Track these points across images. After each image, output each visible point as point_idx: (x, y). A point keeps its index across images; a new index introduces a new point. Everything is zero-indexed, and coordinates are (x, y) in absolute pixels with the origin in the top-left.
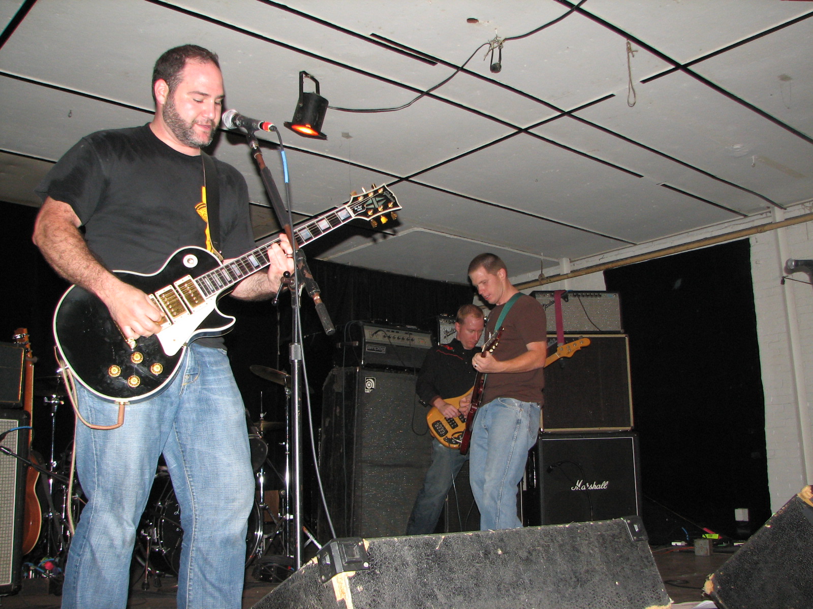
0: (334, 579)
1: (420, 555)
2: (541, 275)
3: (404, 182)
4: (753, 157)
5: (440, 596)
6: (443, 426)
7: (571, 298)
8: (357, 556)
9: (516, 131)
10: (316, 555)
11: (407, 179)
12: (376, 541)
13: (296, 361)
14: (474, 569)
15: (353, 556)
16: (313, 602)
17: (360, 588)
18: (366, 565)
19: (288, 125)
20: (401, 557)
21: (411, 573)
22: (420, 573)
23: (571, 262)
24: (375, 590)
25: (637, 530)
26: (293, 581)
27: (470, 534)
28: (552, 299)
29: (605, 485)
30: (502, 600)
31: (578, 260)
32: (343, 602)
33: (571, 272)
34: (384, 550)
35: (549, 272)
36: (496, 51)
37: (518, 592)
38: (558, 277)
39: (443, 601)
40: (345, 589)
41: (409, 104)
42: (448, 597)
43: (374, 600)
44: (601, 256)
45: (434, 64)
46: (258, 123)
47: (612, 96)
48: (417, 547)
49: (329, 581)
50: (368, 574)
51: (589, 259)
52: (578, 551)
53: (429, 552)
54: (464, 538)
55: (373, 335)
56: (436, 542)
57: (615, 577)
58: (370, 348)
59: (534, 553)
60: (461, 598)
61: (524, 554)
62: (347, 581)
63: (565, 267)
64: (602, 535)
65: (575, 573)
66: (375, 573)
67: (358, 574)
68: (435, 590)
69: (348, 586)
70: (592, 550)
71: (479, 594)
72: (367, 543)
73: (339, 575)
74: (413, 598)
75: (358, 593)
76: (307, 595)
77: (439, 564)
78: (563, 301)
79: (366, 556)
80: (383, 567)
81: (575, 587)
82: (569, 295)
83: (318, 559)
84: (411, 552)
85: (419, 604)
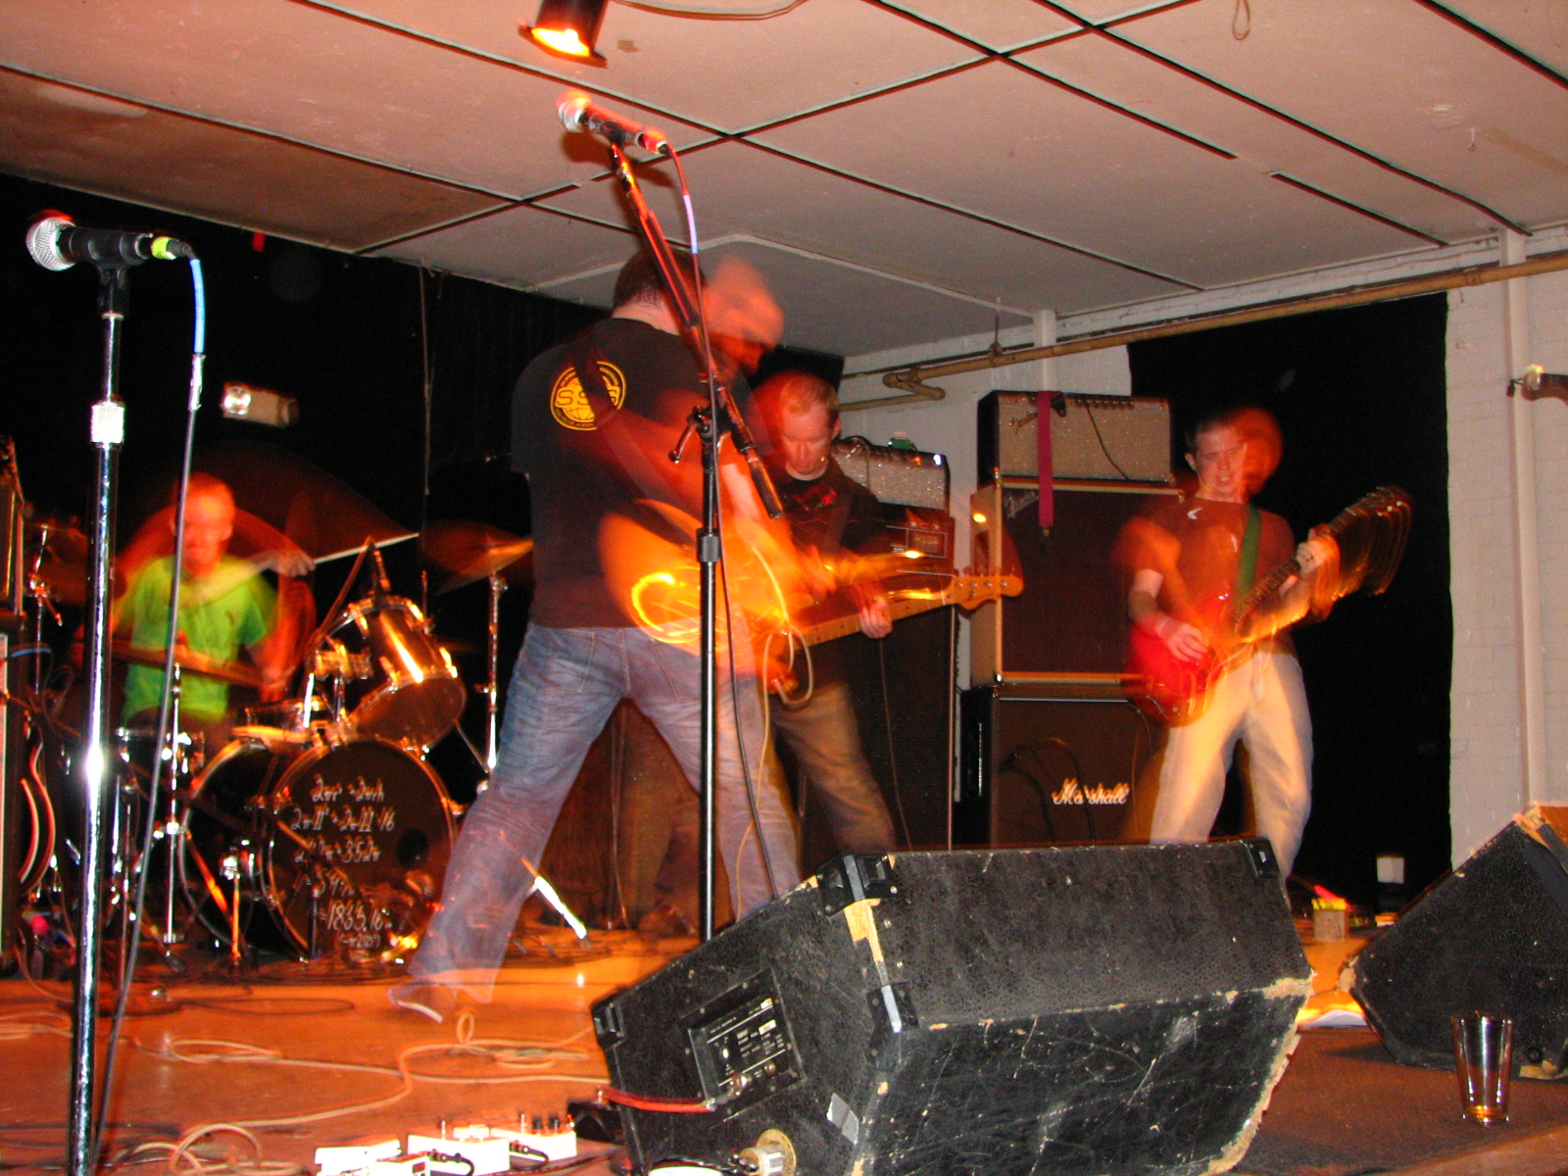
0: (848, 911)
1: (963, 879)
2: (995, 346)
3: (733, 145)
4: (1473, 130)
5: (991, 941)
7: (1071, 409)
8: (882, 876)
9: (984, 56)
10: (816, 874)
11: (739, 137)
12: (903, 855)
13: (710, 564)
14: (1033, 905)
15: (876, 876)
17: (887, 923)
18: (894, 890)
19: (526, 32)
20: (937, 880)
21: (951, 904)
22: (965, 905)
23: (1059, 318)
24: (907, 928)
25: (1264, 860)
26: (767, 916)
27: (1028, 852)
28: (1032, 410)
29: (1120, 794)
30: (1075, 953)
31: (1072, 316)
32: (865, 942)
33: (1059, 340)
34: (915, 870)
35: (1010, 337)
37: (1096, 942)
38: (1027, 352)
39: (996, 948)
40: (867, 924)
41: (788, 10)
42: (1002, 944)
43: (907, 942)
44: (1123, 311)
46: (634, 135)
48: (958, 867)
49: (838, 914)
50: (897, 903)
51: (1096, 316)
52: (1177, 886)
53: (973, 875)
54: (1019, 858)
56: (982, 860)
57: (1231, 930)
59: (1116, 886)
60: (1019, 946)
61: (1101, 886)
62: (870, 912)
63: (1046, 332)
64: (1212, 865)
65: (1174, 920)
66: (906, 903)
67: (882, 903)
68: (985, 931)
69: (872, 919)
70: (1199, 886)
71: (1043, 942)
73: (856, 905)
74: (957, 941)
75: (886, 930)
76: (793, 936)
77: (988, 894)
78: (1054, 415)
79: (893, 876)
80: (915, 894)
81: (1175, 941)
82: (1068, 401)
83: (819, 881)
84: (951, 875)
85: (965, 952)
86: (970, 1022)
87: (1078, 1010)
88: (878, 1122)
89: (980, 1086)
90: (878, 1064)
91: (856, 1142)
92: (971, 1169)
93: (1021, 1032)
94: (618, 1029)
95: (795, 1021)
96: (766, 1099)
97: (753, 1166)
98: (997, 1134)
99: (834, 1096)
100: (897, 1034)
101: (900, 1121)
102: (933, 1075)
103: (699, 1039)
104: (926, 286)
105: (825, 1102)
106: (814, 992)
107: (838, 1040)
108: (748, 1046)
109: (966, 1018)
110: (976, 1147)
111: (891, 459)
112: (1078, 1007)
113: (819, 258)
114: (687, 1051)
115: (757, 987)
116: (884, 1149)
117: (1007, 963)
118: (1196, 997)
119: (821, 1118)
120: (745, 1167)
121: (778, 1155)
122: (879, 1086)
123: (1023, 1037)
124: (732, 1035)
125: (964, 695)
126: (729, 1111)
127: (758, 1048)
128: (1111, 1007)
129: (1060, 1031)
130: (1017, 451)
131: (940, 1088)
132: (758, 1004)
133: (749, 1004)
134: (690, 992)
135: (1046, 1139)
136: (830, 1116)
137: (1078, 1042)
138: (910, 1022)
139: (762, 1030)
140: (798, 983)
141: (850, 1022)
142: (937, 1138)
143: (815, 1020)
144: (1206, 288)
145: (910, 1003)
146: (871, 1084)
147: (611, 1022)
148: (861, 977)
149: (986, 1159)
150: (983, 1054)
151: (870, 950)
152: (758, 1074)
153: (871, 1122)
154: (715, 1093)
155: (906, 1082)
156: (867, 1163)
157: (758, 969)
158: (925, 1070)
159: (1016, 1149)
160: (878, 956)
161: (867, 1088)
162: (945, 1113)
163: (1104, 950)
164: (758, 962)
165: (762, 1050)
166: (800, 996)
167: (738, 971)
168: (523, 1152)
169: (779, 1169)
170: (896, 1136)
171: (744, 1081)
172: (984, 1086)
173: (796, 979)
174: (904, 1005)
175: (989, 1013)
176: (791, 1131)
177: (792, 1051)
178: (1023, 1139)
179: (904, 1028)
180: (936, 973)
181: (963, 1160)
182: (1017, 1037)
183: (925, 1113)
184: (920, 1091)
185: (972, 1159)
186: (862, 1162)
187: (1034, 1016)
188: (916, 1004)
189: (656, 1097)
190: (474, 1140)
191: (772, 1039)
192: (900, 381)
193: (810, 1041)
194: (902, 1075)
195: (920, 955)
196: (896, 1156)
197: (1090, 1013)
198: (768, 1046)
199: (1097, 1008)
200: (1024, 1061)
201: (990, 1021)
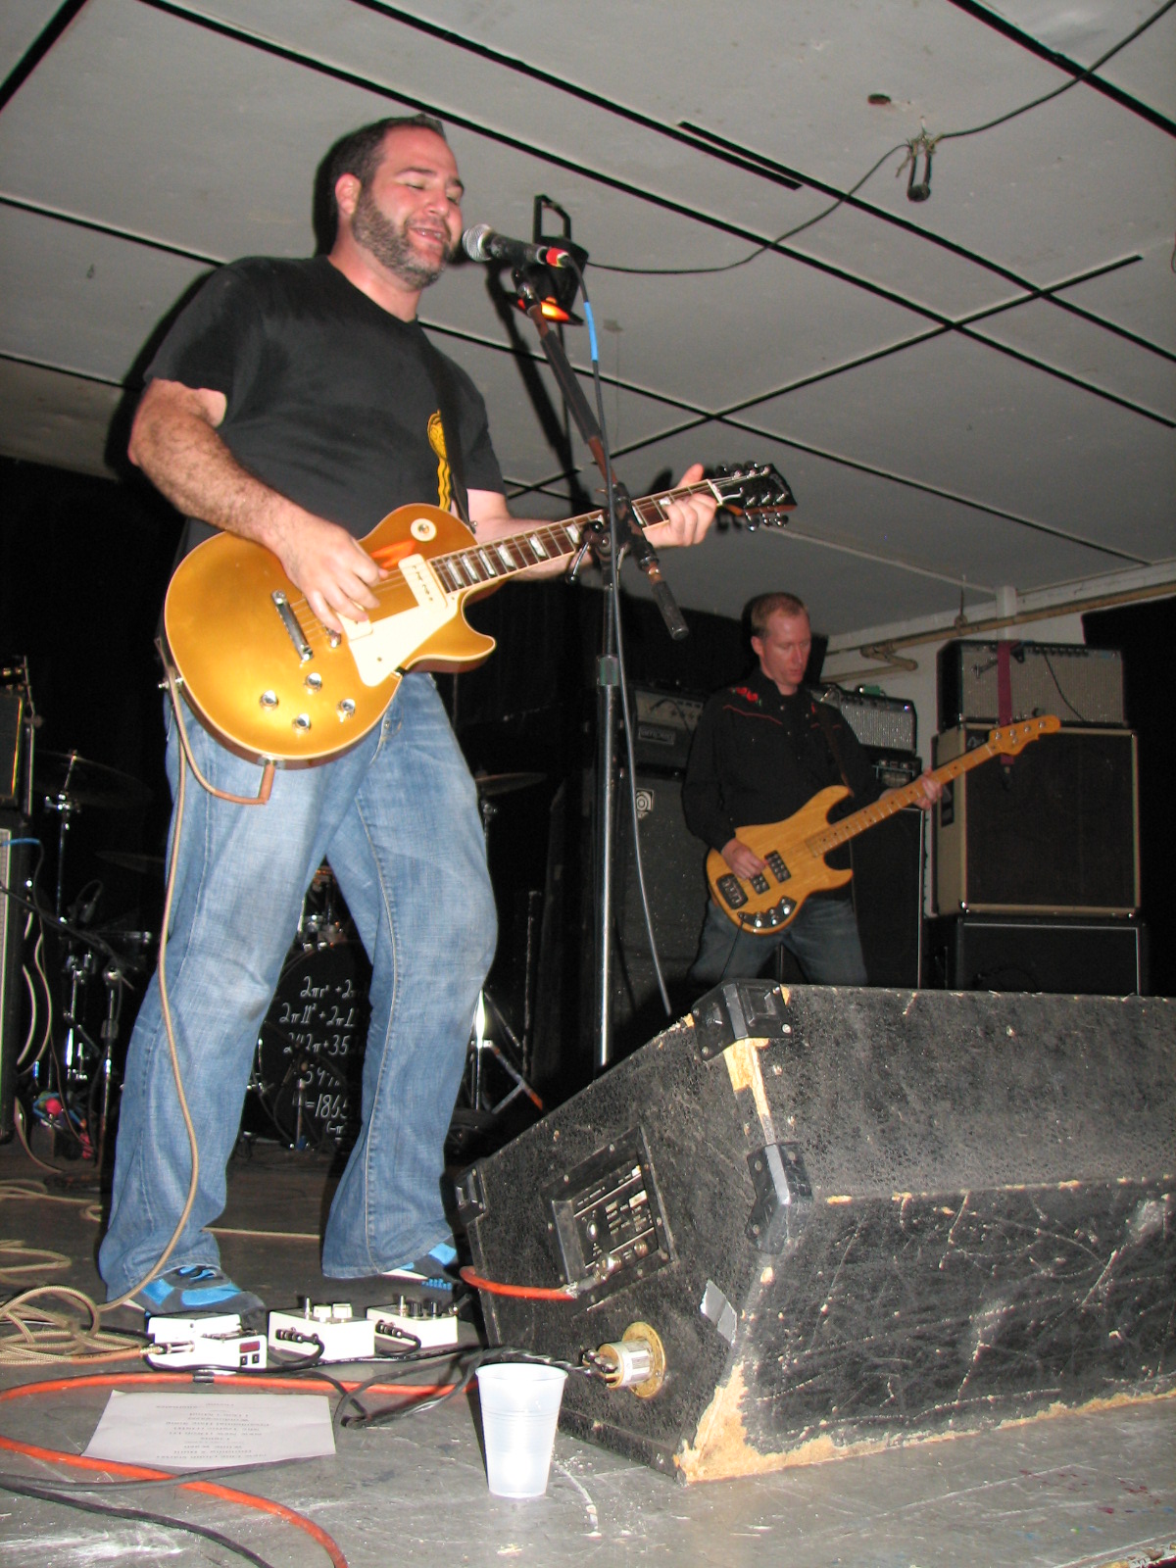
0: (728, 1052)
1: (877, 1021)
2: (961, 618)
3: (715, 425)
5: (912, 1097)
7: (1029, 657)
8: (772, 1012)
9: (939, 326)
10: (690, 1012)
11: (719, 417)
12: (802, 989)
13: (609, 688)
14: (967, 1057)
15: (765, 1011)
16: (679, 1098)
17: (777, 1070)
18: (787, 1029)
20: (844, 1021)
21: (861, 1051)
22: (878, 1053)
23: (1019, 595)
24: (802, 1076)
26: (638, 1064)
27: (960, 995)
28: (993, 657)
30: (1017, 1117)
31: (1032, 592)
32: (747, 1092)
34: (815, 1007)
35: (975, 613)
36: (922, 161)
37: (1043, 1105)
38: (991, 625)
39: (918, 1107)
40: (750, 1068)
42: (925, 1101)
43: (801, 1093)
44: (1078, 586)
45: (794, 186)
47: (1137, 259)
48: (871, 1007)
49: (716, 1057)
50: (791, 1045)
51: (1054, 591)
52: (1143, 1046)
53: (890, 1017)
54: (950, 1002)
55: (652, 709)
56: (902, 1001)
58: (647, 733)
59: (1068, 1040)
60: (947, 1105)
61: (1050, 1039)
62: (755, 1055)
65: (1138, 1084)
66: (802, 1046)
67: (772, 1045)
68: (904, 1086)
69: (756, 1063)
70: (1168, 1046)
71: (977, 1102)
72: (786, 992)
73: (738, 1045)
74: (867, 1095)
75: (775, 1077)
76: (666, 1087)
77: (908, 1041)
78: (1013, 661)
79: (787, 1013)
80: (815, 1036)
81: (1139, 1109)
82: (1026, 650)
83: (695, 1019)
84: (862, 1015)
85: (876, 1107)
86: (880, 1196)
87: (1020, 1187)
88: (762, 1318)
89: (895, 1277)
90: (760, 1243)
91: (733, 1342)
92: (885, 1378)
93: (947, 1211)
94: (480, 1200)
95: (666, 1190)
96: (633, 1285)
97: (610, 1366)
98: (920, 1337)
99: (710, 1283)
100: (784, 1207)
101: (792, 1317)
102: (833, 1261)
103: (564, 1212)
104: (898, 564)
105: (699, 1291)
106: (688, 1156)
107: (715, 1214)
108: (617, 1222)
109: (878, 1191)
110: (891, 1352)
112: (1020, 1182)
114: (550, 1226)
115: (625, 1150)
116: (771, 1351)
117: (931, 1125)
118: (1166, 1177)
119: (691, 1310)
120: (600, 1367)
121: (644, 1353)
122: (761, 1271)
123: (950, 1217)
124: (600, 1209)
125: (928, 922)
126: (593, 1299)
127: (628, 1223)
128: (1062, 1184)
129: (998, 1212)
130: (979, 697)
131: (843, 1277)
132: (628, 1171)
133: (619, 1171)
134: (554, 1157)
135: (980, 1344)
136: (704, 1308)
137: (1020, 1226)
138: (802, 1192)
139: (633, 1202)
140: (670, 1144)
141: (730, 1192)
142: (841, 1339)
143: (689, 1189)
144: (1153, 562)
145: (803, 1169)
146: (752, 1269)
147: (472, 1192)
148: (742, 1135)
149: (905, 1367)
150: (898, 1238)
151: (753, 1101)
152: (627, 1255)
153: (752, 1317)
154: (580, 1278)
155: (799, 1266)
156: (749, 1367)
157: (627, 1128)
158: (824, 1254)
159: (943, 1356)
160: (763, 1109)
161: (748, 1274)
162: (851, 1309)
163: (1052, 1115)
164: (626, 1119)
165: (632, 1226)
166: (673, 1160)
167: (605, 1131)
169: (645, 1371)
170: (786, 1336)
171: (611, 1263)
172: (901, 1277)
173: (669, 1138)
174: (796, 1171)
175: (906, 1186)
176: (660, 1324)
177: (662, 1227)
178: (952, 1344)
179: (794, 1200)
180: (839, 1133)
181: (876, 1367)
182: (942, 1217)
183: (824, 1308)
184: (817, 1281)
185: (887, 1366)
186: (741, 1366)
187: (964, 1192)
188: (811, 1171)
189: (518, 1282)
190: (333, 1320)
191: (642, 1214)
192: (876, 652)
193: (683, 1215)
194: (792, 1259)
195: (817, 1111)
196: (787, 1361)
197: (1035, 1192)
198: (639, 1221)
199: (1044, 1185)
200: (952, 1247)
201: (907, 1195)
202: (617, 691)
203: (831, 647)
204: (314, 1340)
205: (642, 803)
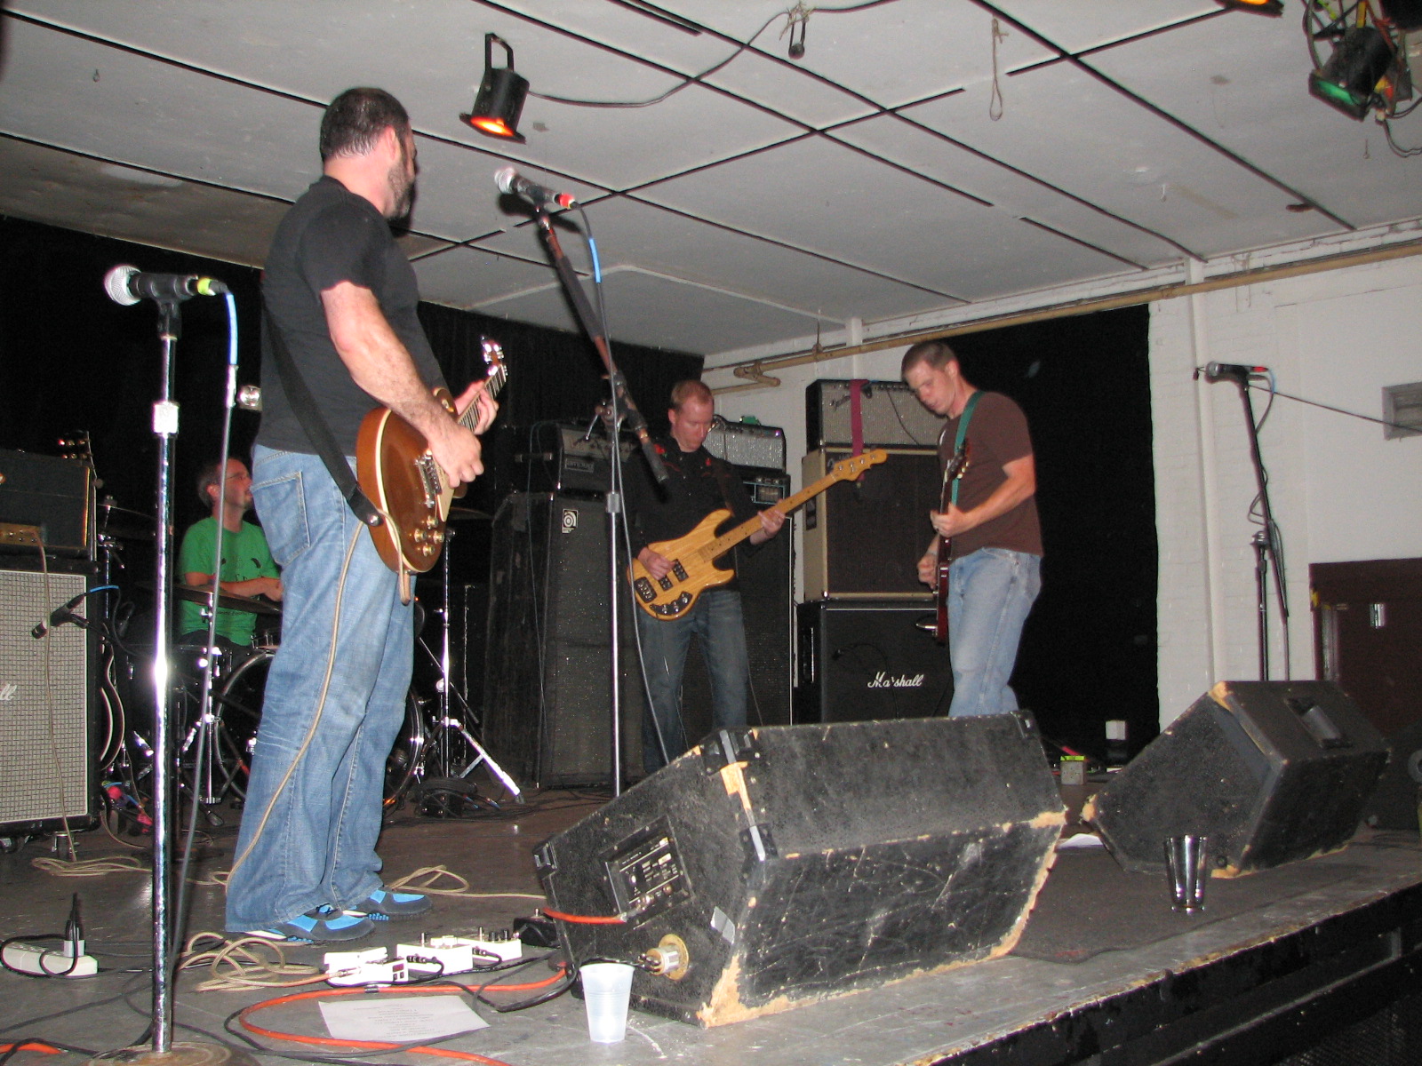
0: (724, 771)
1: (808, 746)
2: (817, 345)
3: (619, 198)
4: (1164, 186)
5: (830, 791)
6: (650, 586)
7: (876, 393)
8: (749, 745)
9: (806, 132)
10: (699, 744)
11: (623, 193)
12: (764, 729)
13: (613, 514)
14: (860, 764)
15: (744, 745)
16: (692, 798)
17: (753, 780)
18: (757, 755)
19: (466, 118)
20: (789, 748)
21: (800, 765)
22: (810, 766)
23: (864, 324)
24: (768, 783)
25: (1029, 726)
26: (663, 777)
27: (855, 724)
28: (847, 393)
29: (917, 681)
30: (892, 799)
31: (875, 323)
32: (737, 795)
33: (864, 341)
34: (773, 740)
35: (828, 339)
36: (798, 26)
37: (907, 790)
38: (842, 350)
39: (834, 796)
40: (738, 781)
41: (661, 99)
42: (838, 793)
43: (768, 794)
44: (913, 318)
45: (695, 33)
46: (551, 195)
47: (961, 90)
48: (805, 737)
49: (716, 774)
50: (760, 765)
51: (893, 322)
52: (966, 747)
53: (816, 743)
54: (850, 729)
55: (575, 444)
56: (822, 732)
57: (1006, 778)
58: (572, 464)
59: (921, 748)
60: (851, 794)
61: (911, 749)
62: (740, 772)
63: (855, 334)
64: (990, 731)
65: (964, 772)
66: (766, 765)
67: (749, 765)
68: (825, 784)
69: (741, 777)
70: (981, 747)
71: (868, 791)
72: (755, 732)
73: (729, 767)
74: (805, 792)
75: (752, 785)
76: (683, 791)
77: (826, 757)
78: (863, 396)
79: (757, 746)
80: (773, 758)
81: (964, 788)
82: (873, 387)
83: (701, 750)
84: (799, 743)
85: (811, 800)
86: (816, 852)
87: (895, 841)
88: (749, 927)
89: (823, 899)
90: (748, 884)
91: (733, 942)
92: (818, 960)
93: (853, 858)
94: (552, 863)
95: (685, 854)
96: (665, 912)
97: (656, 962)
98: (838, 933)
99: (716, 909)
100: (762, 863)
101: (766, 926)
102: (789, 891)
103: (613, 869)
104: (765, 301)
105: (709, 913)
106: (699, 833)
107: (718, 868)
108: (651, 873)
109: (814, 849)
110: (821, 944)
111: (741, 432)
112: (895, 838)
113: (685, 282)
114: (605, 878)
115: (657, 830)
116: (754, 946)
117: (842, 807)
118: (981, 828)
119: (705, 925)
120: (651, 963)
121: (675, 953)
122: (749, 900)
123: (855, 861)
124: (639, 866)
125: (800, 607)
126: (638, 922)
127: (658, 874)
128: (919, 838)
129: (882, 856)
130: (836, 426)
131: (795, 900)
132: (657, 842)
133: (650, 842)
134: (606, 835)
135: (873, 936)
136: (713, 923)
137: (895, 864)
138: (772, 853)
139: (661, 861)
140: (687, 826)
141: (727, 854)
142: (793, 938)
143: (700, 852)
144: (974, 301)
145: (771, 839)
146: (743, 899)
147: (547, 858)
148: (734, 820)
149: (829, 952)
150: (826, 875)
151: (741, 800)
152: (658, 894)
153: (744, 927)
154: (626, 909)
155: (769, 897)
156: (742, 957)
157: (657, 816)
158: (784, 888)
159: (851, 944)
160: (747, 805)
161: (740, 902)
162: (799, 919)
163: (913, 796)
164: (657, 810)
165: (661, 876)
166: (689, 835)
167: (642, 818)
168: (483, 955)
169: (676, 963)
170: (762, 937)
171: (648, 899)
172: (827, 898)
173: (686, 823)
174: (767, 840)
175: (830, 844)
176: (684, 934)
177: (684, 876)
178: (856, 936)
179: (767, 858)
180: (790, 816)
181: (812, 953)
182: (850, 862)
183: (784, 920)
184: (780, 904)
185: (819, 953)
186: (738, 956)
187: (863, 846)
188: (776, 840)
189: (582, 913)
190: (443, 946)
191: (668, 868)
192: (746, 373)
193: (697, 869)
194: (766, 892)
195: (778, 803)
196: (763, 952)
197: (904, 843)
198: (665, 873)
199: (909, 839)
200: (856, 879)
201: (831, 851)
202: (619, 516)
203: (707, 364)
204: (434, 961)
205: (568, 521)
